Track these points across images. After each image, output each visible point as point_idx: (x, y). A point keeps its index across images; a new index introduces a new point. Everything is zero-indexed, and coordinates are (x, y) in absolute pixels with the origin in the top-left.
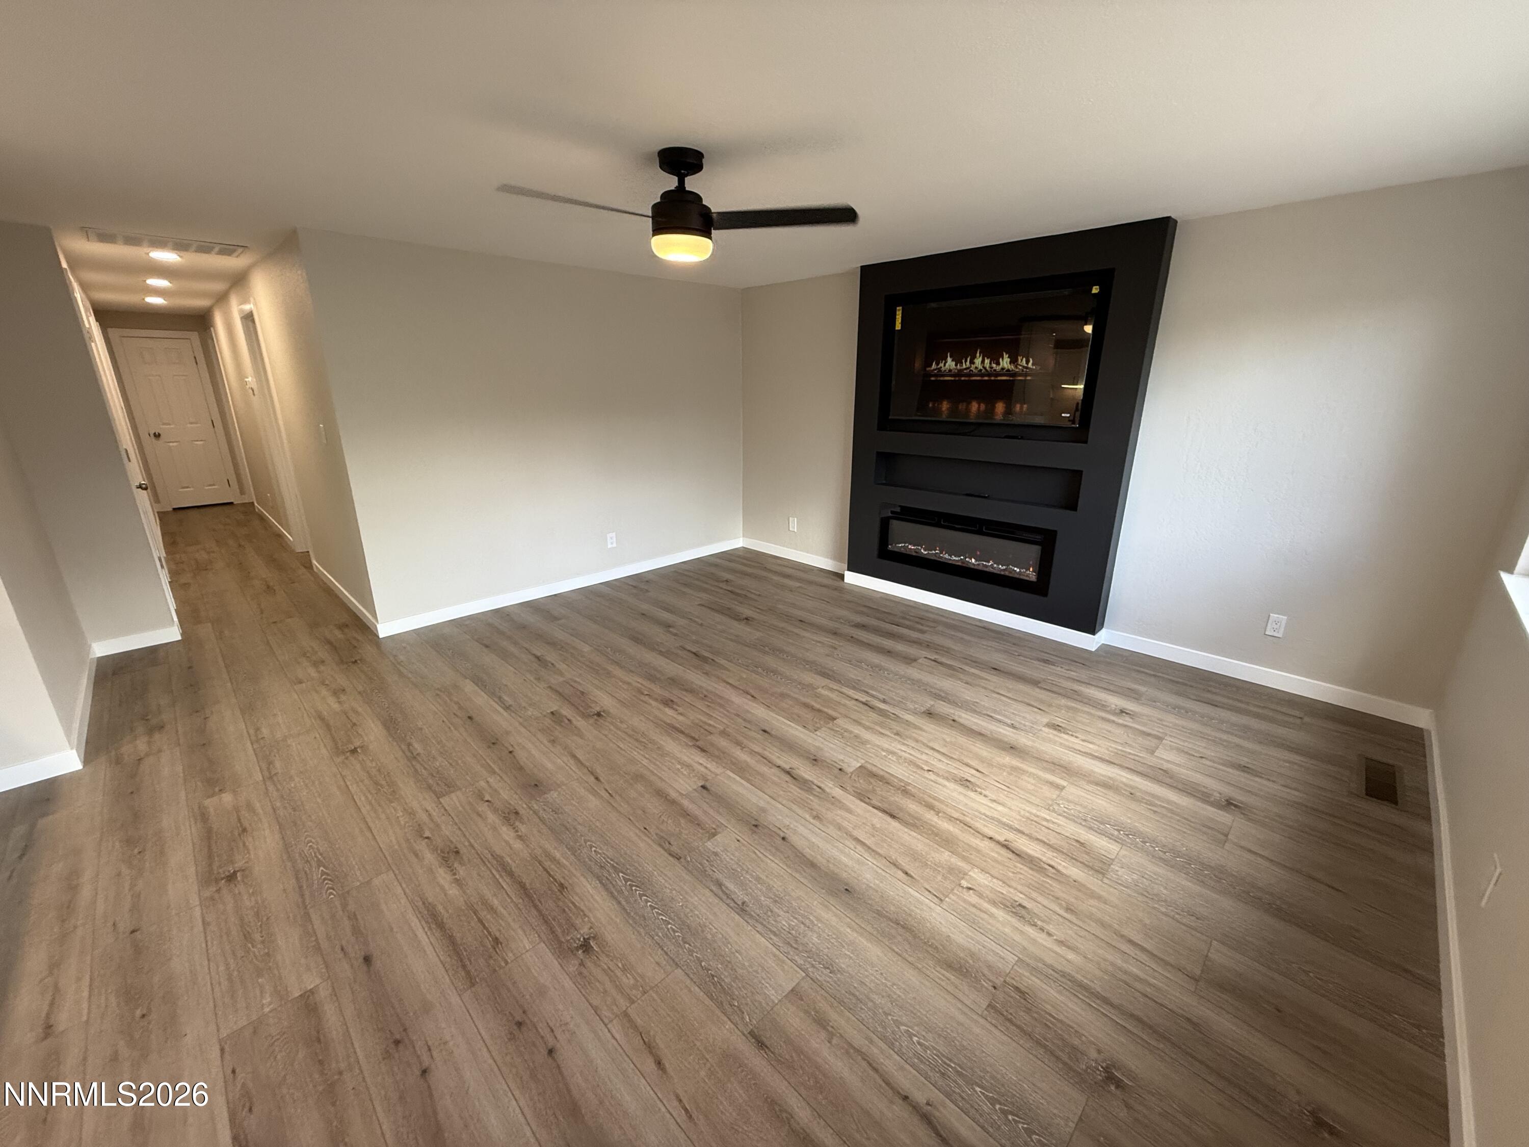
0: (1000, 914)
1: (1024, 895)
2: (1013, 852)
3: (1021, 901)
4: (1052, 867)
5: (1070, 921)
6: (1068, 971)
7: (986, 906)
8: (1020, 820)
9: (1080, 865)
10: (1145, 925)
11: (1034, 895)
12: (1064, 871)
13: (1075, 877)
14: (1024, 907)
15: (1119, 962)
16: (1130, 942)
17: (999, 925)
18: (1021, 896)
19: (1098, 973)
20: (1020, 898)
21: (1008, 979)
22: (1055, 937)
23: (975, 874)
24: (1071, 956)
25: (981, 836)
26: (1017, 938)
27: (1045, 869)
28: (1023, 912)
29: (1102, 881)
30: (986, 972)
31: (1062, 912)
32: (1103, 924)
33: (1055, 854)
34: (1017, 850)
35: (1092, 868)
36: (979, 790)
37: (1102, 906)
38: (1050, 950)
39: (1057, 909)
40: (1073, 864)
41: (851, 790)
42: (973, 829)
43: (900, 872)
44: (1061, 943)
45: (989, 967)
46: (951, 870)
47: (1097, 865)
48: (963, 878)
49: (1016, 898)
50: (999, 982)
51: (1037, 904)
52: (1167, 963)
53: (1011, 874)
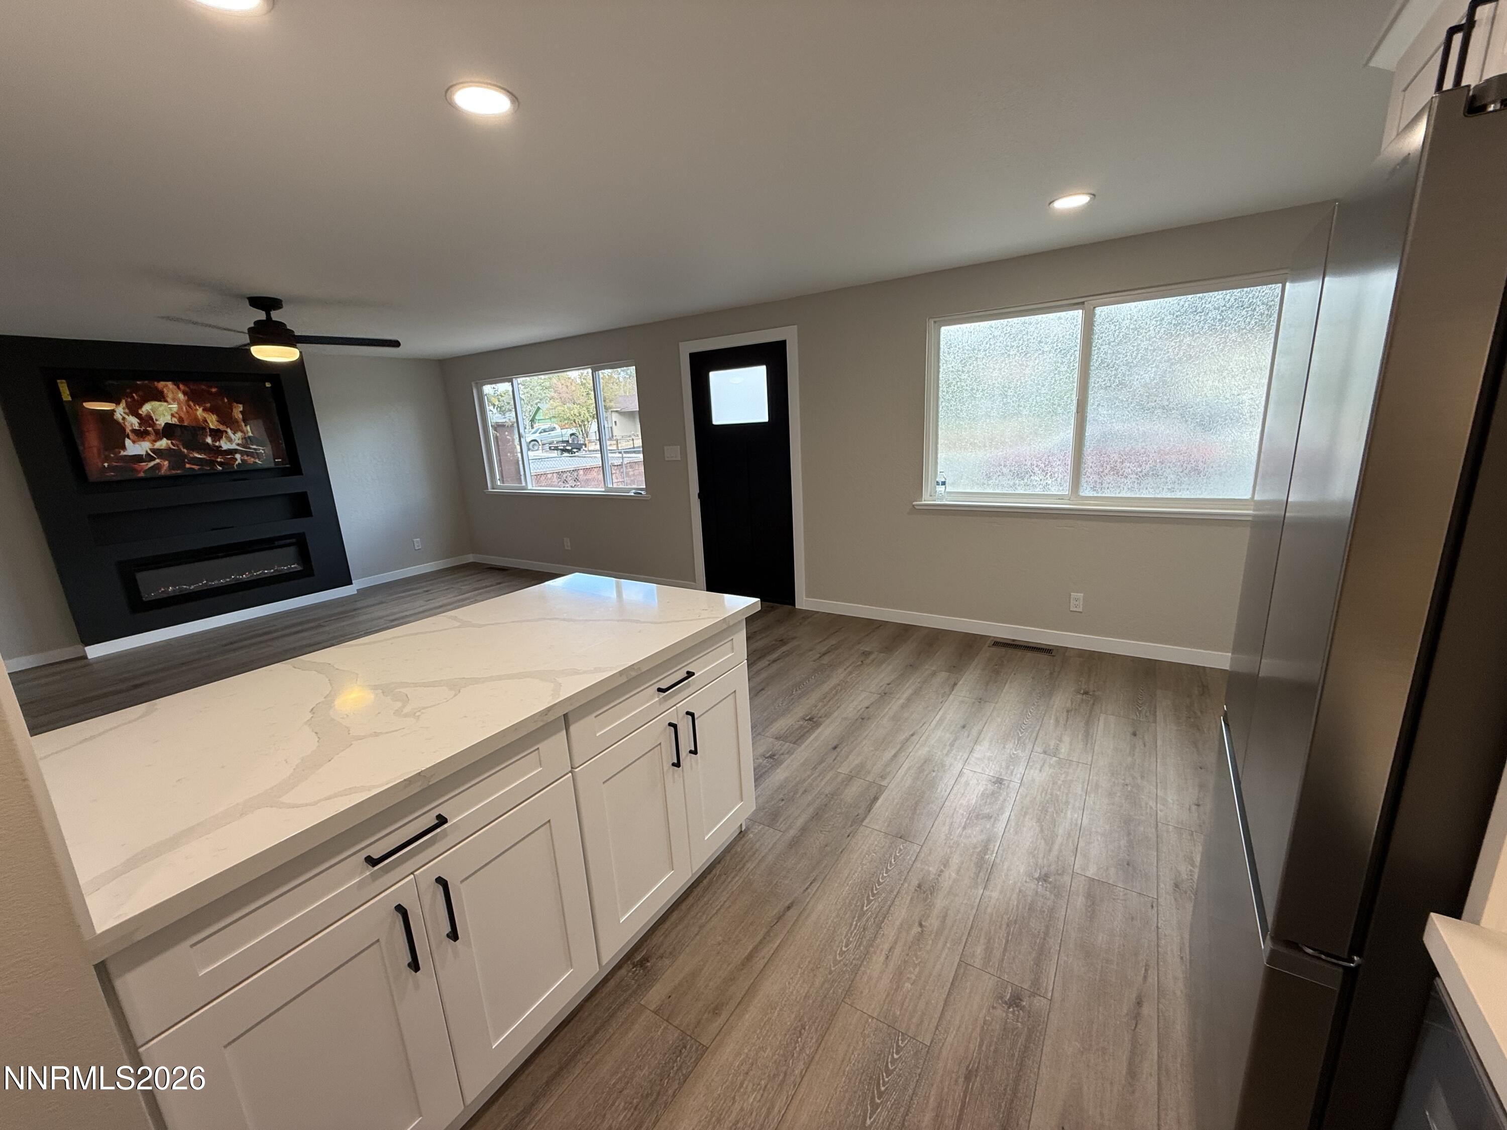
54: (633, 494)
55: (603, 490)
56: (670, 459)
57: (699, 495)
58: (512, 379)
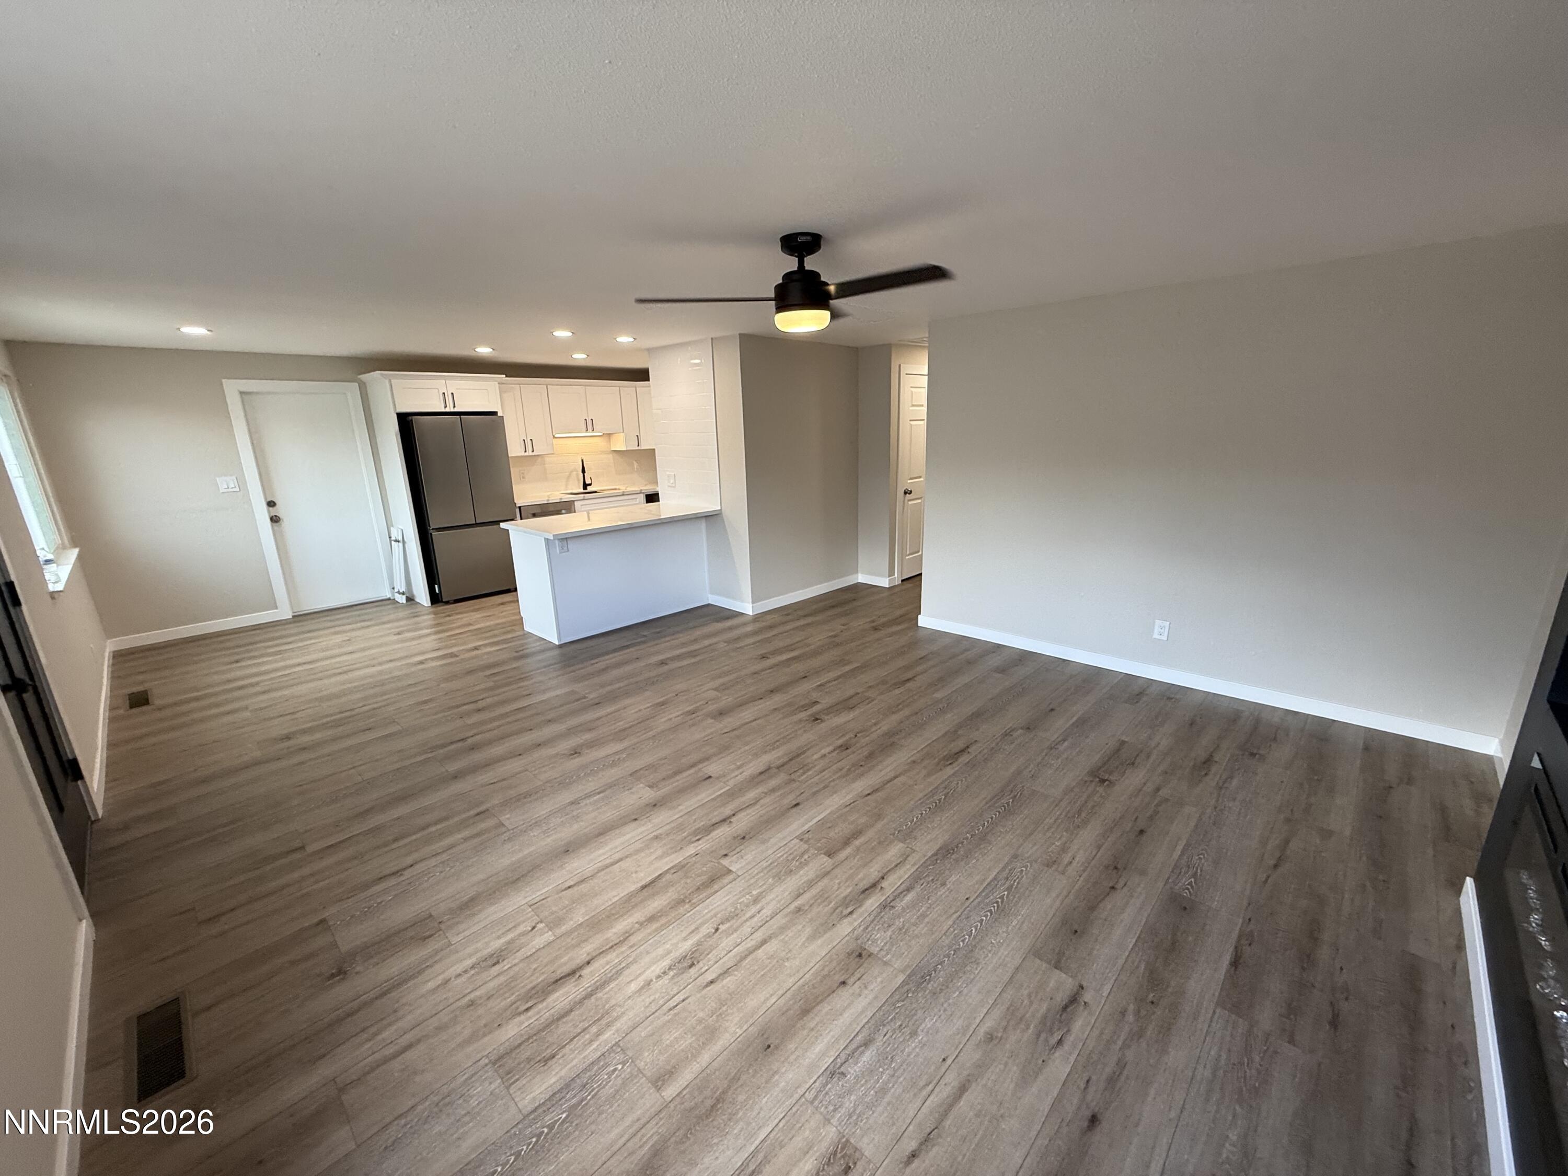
0: (497, 944)
1: (505, 971)
2: (561, 978)
3: (501, 965)
4: (527, 1010)
5: (459, 1000)
6: (420, 978)
7: (510, 936)
8: (607, 1001)
9: (517, 1043)
10: (415, 1073)
11: (502, 979)
12: (517, 1019)
13: (503, 1029)
14: (494, 965)
15: (400, 1024)
16: (409, 1047)
17: (487, 940)
18: (506, 968)
19: (404, 1001)
20: (505, 965)
21: (441, 932)
22: (453, 979)
23: (549, 936)
24: (431, 985)
25: (594, 954)
26: (469, 950)
27: (527, 1002)
28: (490, 962)
29: (487, 1056)
30: (457, 920)
31: (472, 996)
32: (440, 1028)
33: (542, 1020)
34: (563, 983)
35: (508, 1053)
36: (672, 973)
37: (459, 1039)
38: (444, 972)
39: (477, 993)
40: (522, 1035)
41: (691, 860)
42: (607, 950)
43: (572, 883)
44: (447, 982)
45: (458, 923)
46: (559, 921)
47: (509, 1063)
48: (547, 926)
49: (505, 962)
50: (443, 926)
51: (492, 980)
52: (373, 1069)
53: (535, 966)
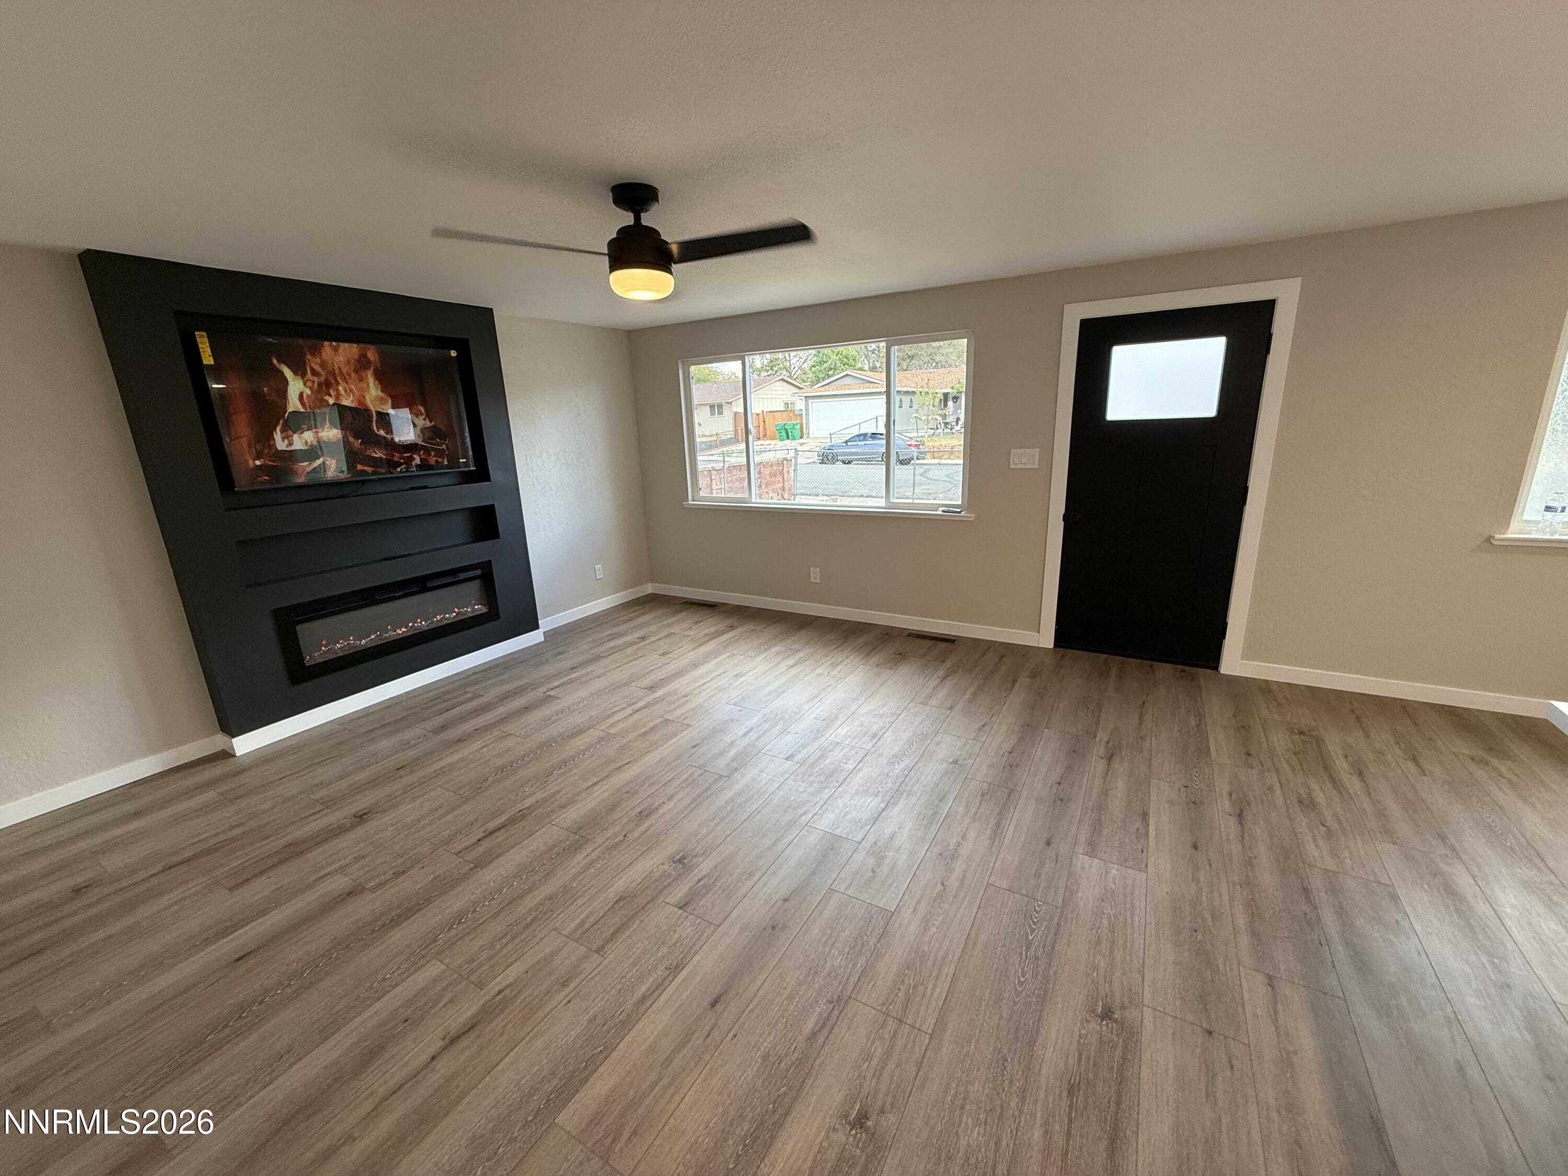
54: (939, 512)
55: (884, 505)
56: (1020, 466)
57: (1064, 515)
58: (744, 357)
